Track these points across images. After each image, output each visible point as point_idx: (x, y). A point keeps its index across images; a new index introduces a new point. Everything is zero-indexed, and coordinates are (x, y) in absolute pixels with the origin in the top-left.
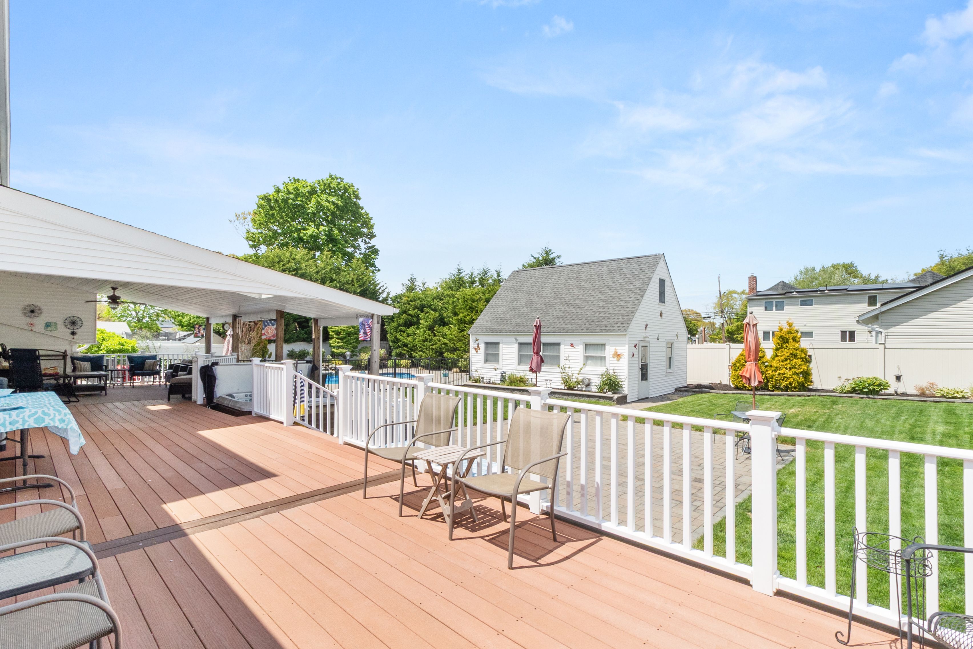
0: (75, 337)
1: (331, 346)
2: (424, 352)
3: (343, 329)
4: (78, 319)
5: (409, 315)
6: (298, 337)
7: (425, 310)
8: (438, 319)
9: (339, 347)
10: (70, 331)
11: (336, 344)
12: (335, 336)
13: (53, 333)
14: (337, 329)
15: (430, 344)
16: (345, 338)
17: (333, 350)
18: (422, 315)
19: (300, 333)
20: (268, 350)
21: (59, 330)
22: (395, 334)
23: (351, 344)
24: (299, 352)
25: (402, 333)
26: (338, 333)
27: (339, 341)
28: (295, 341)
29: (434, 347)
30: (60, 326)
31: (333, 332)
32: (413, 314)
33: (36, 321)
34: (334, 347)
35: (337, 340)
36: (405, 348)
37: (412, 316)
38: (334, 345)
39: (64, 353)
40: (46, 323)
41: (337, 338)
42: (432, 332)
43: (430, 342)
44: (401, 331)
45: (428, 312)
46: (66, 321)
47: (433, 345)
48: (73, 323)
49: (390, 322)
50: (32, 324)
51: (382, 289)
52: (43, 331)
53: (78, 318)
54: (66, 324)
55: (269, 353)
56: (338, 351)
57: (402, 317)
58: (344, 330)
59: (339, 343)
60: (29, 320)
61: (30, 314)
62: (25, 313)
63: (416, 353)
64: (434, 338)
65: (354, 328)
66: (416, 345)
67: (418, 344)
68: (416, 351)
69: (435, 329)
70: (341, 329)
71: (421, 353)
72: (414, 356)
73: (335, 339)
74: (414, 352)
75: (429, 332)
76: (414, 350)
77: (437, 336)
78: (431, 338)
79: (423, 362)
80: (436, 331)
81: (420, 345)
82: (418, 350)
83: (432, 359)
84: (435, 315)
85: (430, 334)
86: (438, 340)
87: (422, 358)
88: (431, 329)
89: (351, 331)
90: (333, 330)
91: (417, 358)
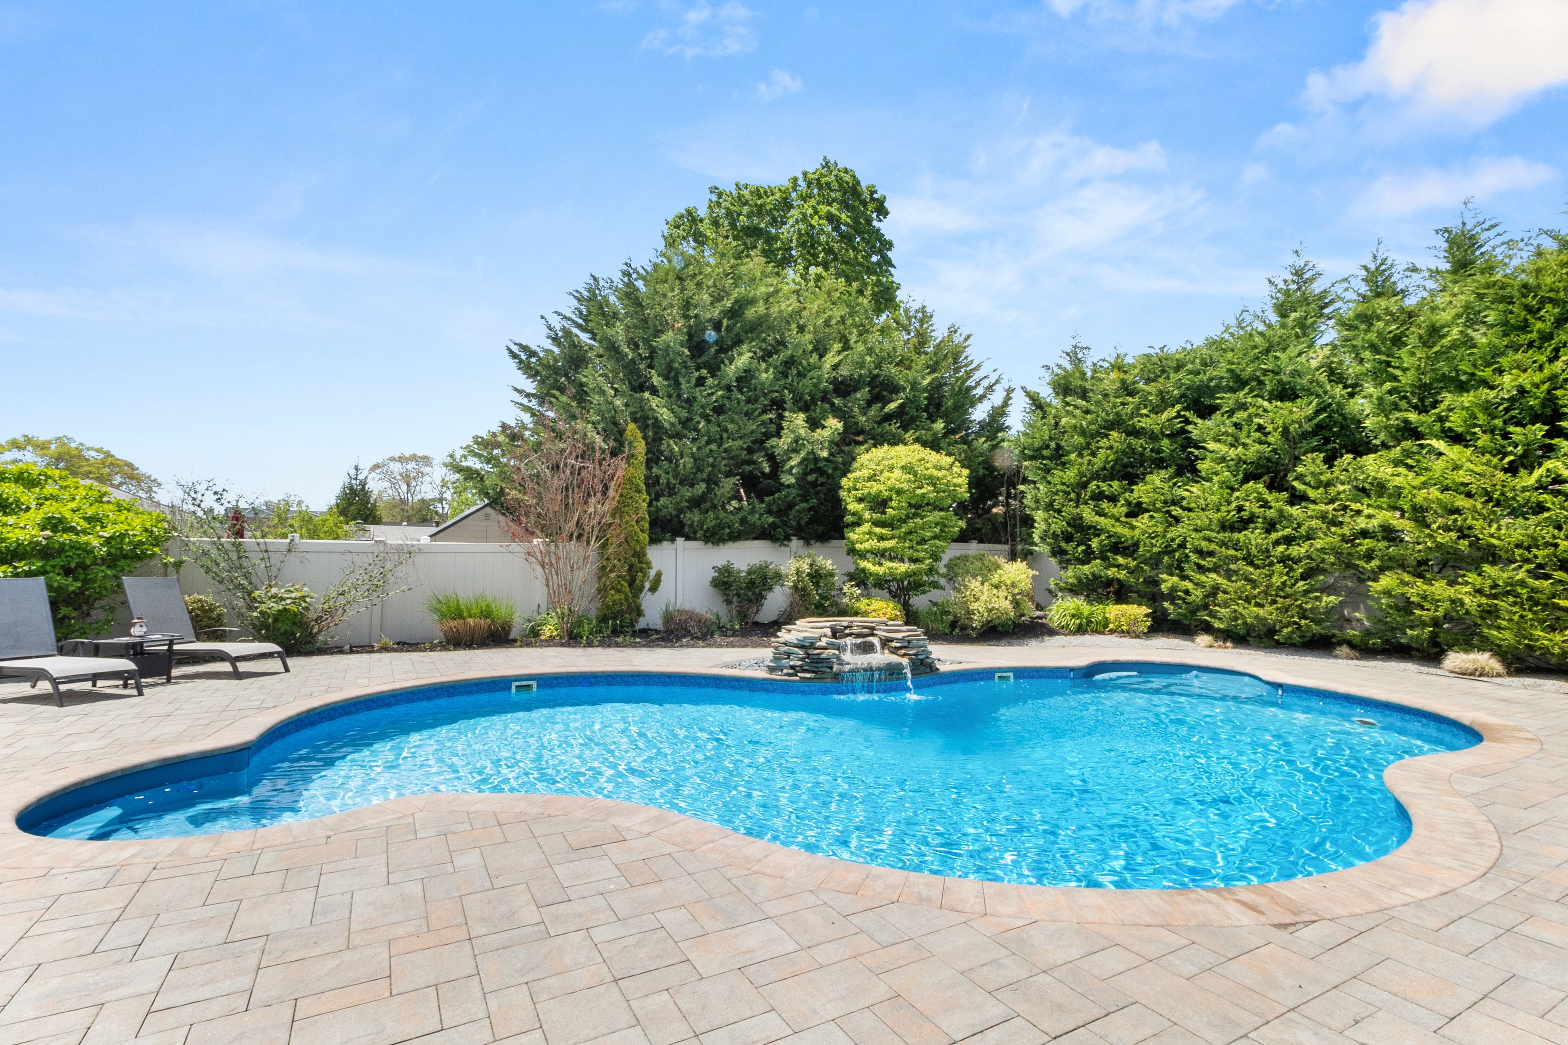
1: (852, 551)
2: (1229, 575)
3: (898, 485)
5: (1136, 433)
6: (743, 521)
7: (1227, 400)
8: (1309, 427)
9: (881, 555)
11: (873, 544)
12: (867, 515)
14: (875, 488)
15: (1274, 536)
16: (903, 520)
17: (864, 564)
18: (1199, 428)
19: (752, 512)
20: (649, 565)
22: (1070, 510)
23: (923, 541)
24: (749, 573)
25: (1105, 505)
26: (879, 504)
27: (884, 531)
28: (735, 537)
29: (1296, 551)
31: (861, 500)
32: (1157, 429)
34: (862, 555)
35: (878, 530)
36: (1121, 560)
37: (1153, 437)
38: (867, 545)
41: (876, 523)
42: (1276, 485)
43: (1268, 531)
44: (1098, 496)
45: (1240, 406)
47: (1288, 541)
51: (985, 383)
55: (652, 573)
56: (880, 570)
57: (1104, 443)
58: (899, 492)
59: (882, 538)
63: (1184, 578)
64: (1295, 511)
65: (934, 485)
66: (1182, 546)
67: (1195, 540)
68: (1182, 570)
69: (1300, 469)
70: (891, 490)
71: (1213, 575)
72: (1173, 589)
73: (866, 527)
74: (1172, 575)
75: (1260, 487)
76: (1170, 567)
77: (1314, 502)
78: (1271, 513)
79: (1223, 612)
80: (1309, 479)
81: (1204, 544)
82: (1197, 564)
83: (1288, 601)
84: (1291, 412)
85: (1269, 497)
86: (1323, 517)
87: (1221, 596)
88: (1266, 478)
89: (923, 496)
90: (859, 494)
91: (1190, 599)
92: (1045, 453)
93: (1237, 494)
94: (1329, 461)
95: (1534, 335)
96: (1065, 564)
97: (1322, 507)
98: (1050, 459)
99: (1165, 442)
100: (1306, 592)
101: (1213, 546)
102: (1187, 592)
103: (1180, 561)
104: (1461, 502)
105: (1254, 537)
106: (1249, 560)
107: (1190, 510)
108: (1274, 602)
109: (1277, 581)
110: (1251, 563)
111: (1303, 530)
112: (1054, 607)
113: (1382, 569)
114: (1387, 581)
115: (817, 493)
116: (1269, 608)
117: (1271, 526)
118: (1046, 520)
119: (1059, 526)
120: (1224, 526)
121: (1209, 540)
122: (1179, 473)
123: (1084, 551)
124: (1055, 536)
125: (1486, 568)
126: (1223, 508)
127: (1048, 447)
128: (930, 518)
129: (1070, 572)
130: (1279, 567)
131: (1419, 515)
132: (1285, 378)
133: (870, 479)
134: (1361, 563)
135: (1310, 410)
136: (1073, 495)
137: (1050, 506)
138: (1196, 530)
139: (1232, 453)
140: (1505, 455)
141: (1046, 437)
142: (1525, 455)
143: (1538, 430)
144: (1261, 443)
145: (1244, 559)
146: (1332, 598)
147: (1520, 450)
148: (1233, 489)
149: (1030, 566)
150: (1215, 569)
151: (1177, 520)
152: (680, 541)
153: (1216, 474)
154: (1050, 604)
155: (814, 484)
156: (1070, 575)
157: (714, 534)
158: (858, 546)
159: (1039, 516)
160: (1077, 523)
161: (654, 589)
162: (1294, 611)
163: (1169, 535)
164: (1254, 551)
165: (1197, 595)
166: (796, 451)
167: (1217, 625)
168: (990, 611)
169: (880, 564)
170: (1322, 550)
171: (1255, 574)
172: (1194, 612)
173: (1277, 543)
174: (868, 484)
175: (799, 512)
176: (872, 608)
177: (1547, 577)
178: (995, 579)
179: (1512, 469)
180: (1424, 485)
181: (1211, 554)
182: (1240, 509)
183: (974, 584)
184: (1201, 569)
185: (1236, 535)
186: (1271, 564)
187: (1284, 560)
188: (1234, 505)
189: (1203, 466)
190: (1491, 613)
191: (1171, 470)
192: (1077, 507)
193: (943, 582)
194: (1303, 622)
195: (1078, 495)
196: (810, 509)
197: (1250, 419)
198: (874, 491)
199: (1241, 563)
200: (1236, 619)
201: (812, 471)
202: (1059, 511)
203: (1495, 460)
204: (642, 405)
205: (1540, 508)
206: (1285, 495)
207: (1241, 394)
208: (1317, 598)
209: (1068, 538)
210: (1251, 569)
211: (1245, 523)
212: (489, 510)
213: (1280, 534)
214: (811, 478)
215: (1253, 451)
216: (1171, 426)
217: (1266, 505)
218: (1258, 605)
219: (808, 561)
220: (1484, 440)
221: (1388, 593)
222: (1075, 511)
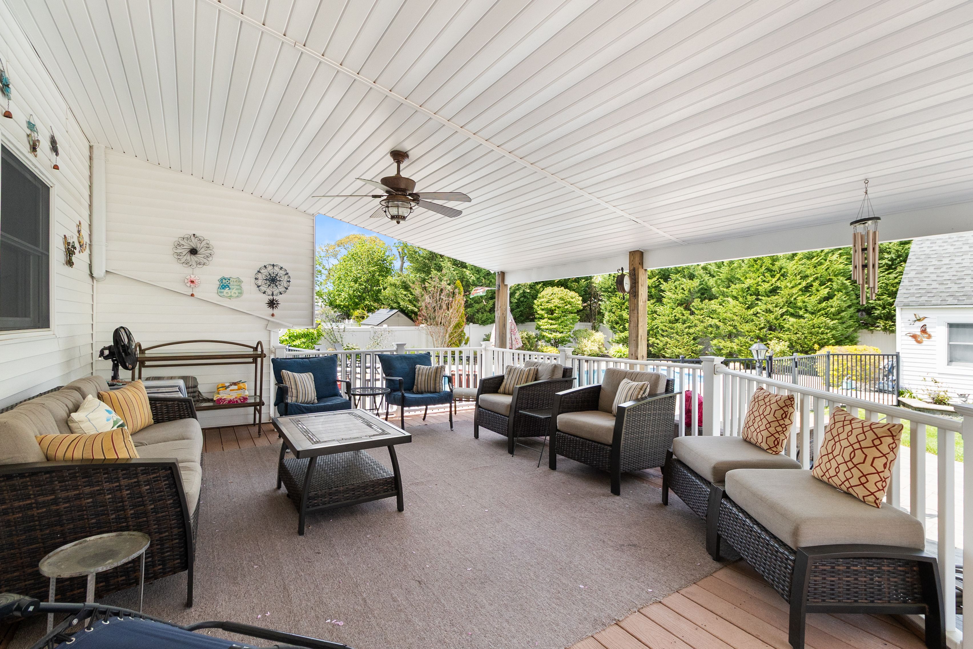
0: (275, 311)
1: (539, 329)
2: (671, 338)
3: (559, 305)
4: (282, 272)
7: (673, 276)
8: (697, 290)
9: (551, 330)
10: (266, 298)
11: (549, 326)
12: (546, 316)
13: (233, 304)
14: (550, 306)
15: (685, 325)
16: (560, 318)
17: (545, 334)
18: (664, 286)
20: (465, 333)
21: (245, 296)
22: (618, 312)
23: (566, 325)
26: (551, 311)
27: (553, 322)
29: (691, 331)
30: (249, 286)
31: (543, 310)
33: (199, 273)
34: (543, 330)
35: (550, 321)
38: (545, 327)
39: (256, 349)
40: (221, 280)
41: (549, 319)
42: (687, 308)
43: (683, 324)
45: (677, 280)
46: (259, 276)
47: (689, 327)
48: (273, 280)
49: (609, 297)
50: (192, 282)
52: (213, 296)
53: (281, 268)
54: (260, 282)
56: (551, 336)
58: (558, 307)
59: (551, 324)
60: (187, 272)
61: (189, 257)
62: (179, 254)
63: (657, 339)
64: (691, 317)
65: (571, 305)
66: (657, 328)
67: (661, 326)
68: (656, 336)
69: (693, 304)
70: (555, 307)
71: (666, 338)
72: (653, 343)
73: (546, 320)
74: (653, 338)
75: (682, 309)
76: (652, 335)
77: (697, 315)
78: (685, 318)
79: (669, 351)
80: (696, 307)
81: (664, 328)
82: (662, 335)
83: (688, 347)
84: (692, 284)
85: (684, 312)
86: (699, 320)
87: (668, 345)
88: (684, 305)
89: (567, 309)
90: (543, 307)
91: (659, 346)
92: (609, 290)
93: (674, 311)
94: (701, 301)
95: (755, 269)
96: (615, 332)
97: (699, 317)
98: (611, 292)
99: (653, 290)
100: (694, 344)
101: (666, 329)
102: (658, 344)
103: (656, 333)
104: (735, 318)
105: (679, 325)
106: (677, 333)
107: (659, 315)
108: (684, 347)
109: (685, 341)
110: (678, 335)
111: (693, 324)
112: (611, 349)
113: (715, 338)
114: (715, 342)
115: (523, 305)
116: (683, 349)
117: (684, 322)
118: (609, 316)
119: (614, 318)
120: (670, 322)
121: (666, 326)
122: (657, 301)
123: (623, 328)
124: (612, 322)
125: (740, 338)
126: (670, 316)
127: (611, 287)
128: (570, 317)
129: (617, 336)
130: (685, 336)
131: (724, 321)
132: (691, 271)
133: (547, 302)
134: (709, 335)
135: (698, 284)
136: (619, 307)
137: (610, 311)
138: (661, 323)
139: (673, 296)
140: (746, 304)
141: (610, 284)
142: (752, 304)
143: (754, 297)
144: (683, 294)
145: (676, 333)
146: (701, 346)
147: (750, 303)
148: (674, 309)
149: (604, 334)
150: (667, 336)
151: (656, 318)
152: (471, 324)
153: (669, 303)
154: (610, 348)
155: (522, 302)
156: (617, 337)
157: (485, 322)
158: (542, 327)
159: (607, 314)
160: (621, 317)
161: (466, 344)
162: (690, 350)
163: (653, 324)
164: (679, 331)
165: (661, 345)
166: (518, 289)
167: (667, 355)
168: (591, 351)
169: (551, 334)
170: (698, 331)
171: (679, 338)
172: (660, 351)
173: (686, 328)
174: (547, 304)
175: (516, 312)
176: (548, 350)
177: (753, 341)
178: (592, 339)
179: (748, 308)
180: (726, 312)
181: (667, 331)
182: (675, 316)
183: (585, 341)
184: (663, 336)
185: (674, 325)
186: (684, 335)
187: (688, 334)
188: (674, 315)
189: (664, 300)
190: (740, 351)
191: (655, 300)
192: (621, 311)
193: (572, 340)
194: (692, 354)
195: (621, 307)
196: (520, 311)
197: (680, 285)
198: (549, 307)
199: (675, 335)
200: (673, 353)
201: (522, 297)
202: (614, 313)
203: (743, 306)
204: (462, 273)
205: (753, 321)
206: (689, 312)
207: (678, 275)
208: (697, 346)
209: (617, 323)
210: (678, 336)
211: (677, 320)
212: (399, 313)
213: (687, 325)
214: (522, 299)
215: (680, 296)
216: (655, 284)
217: (683, 315)
218: (679, 348)
219: (526, 333)
220: (741, 299)
221: (715, 345)
222: (620, 313)
